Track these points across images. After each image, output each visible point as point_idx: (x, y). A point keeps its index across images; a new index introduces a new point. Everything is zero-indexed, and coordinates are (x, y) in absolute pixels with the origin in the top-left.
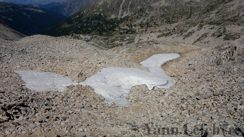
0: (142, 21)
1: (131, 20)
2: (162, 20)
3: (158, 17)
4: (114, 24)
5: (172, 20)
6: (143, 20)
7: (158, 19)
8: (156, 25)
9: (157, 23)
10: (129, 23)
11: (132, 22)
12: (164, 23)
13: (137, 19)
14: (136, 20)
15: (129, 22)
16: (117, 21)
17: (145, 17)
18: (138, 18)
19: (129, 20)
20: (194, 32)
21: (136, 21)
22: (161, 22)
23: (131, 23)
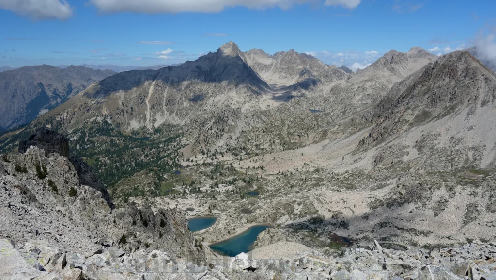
0: (228, 142)
1: (205, 141)
2: (270, 141)
3: (258, 135)
4: (160, 147)
5: (290, 140)
6: (228, 140)
7: (260, 137)
8: (263, 150)
9: (262, 147)
10: (204, 147)
11: (208, 145)
12: (278, 146)
13: (217, 138)
14: (214, 140)
15: (203, 145)
16: (148, 134)
17: (229, 134)
18: (219, 136)
19: (201, 142)
20: (446, 201)
21: (215, 143)
22: (269, 143)
23: (208, 148)
